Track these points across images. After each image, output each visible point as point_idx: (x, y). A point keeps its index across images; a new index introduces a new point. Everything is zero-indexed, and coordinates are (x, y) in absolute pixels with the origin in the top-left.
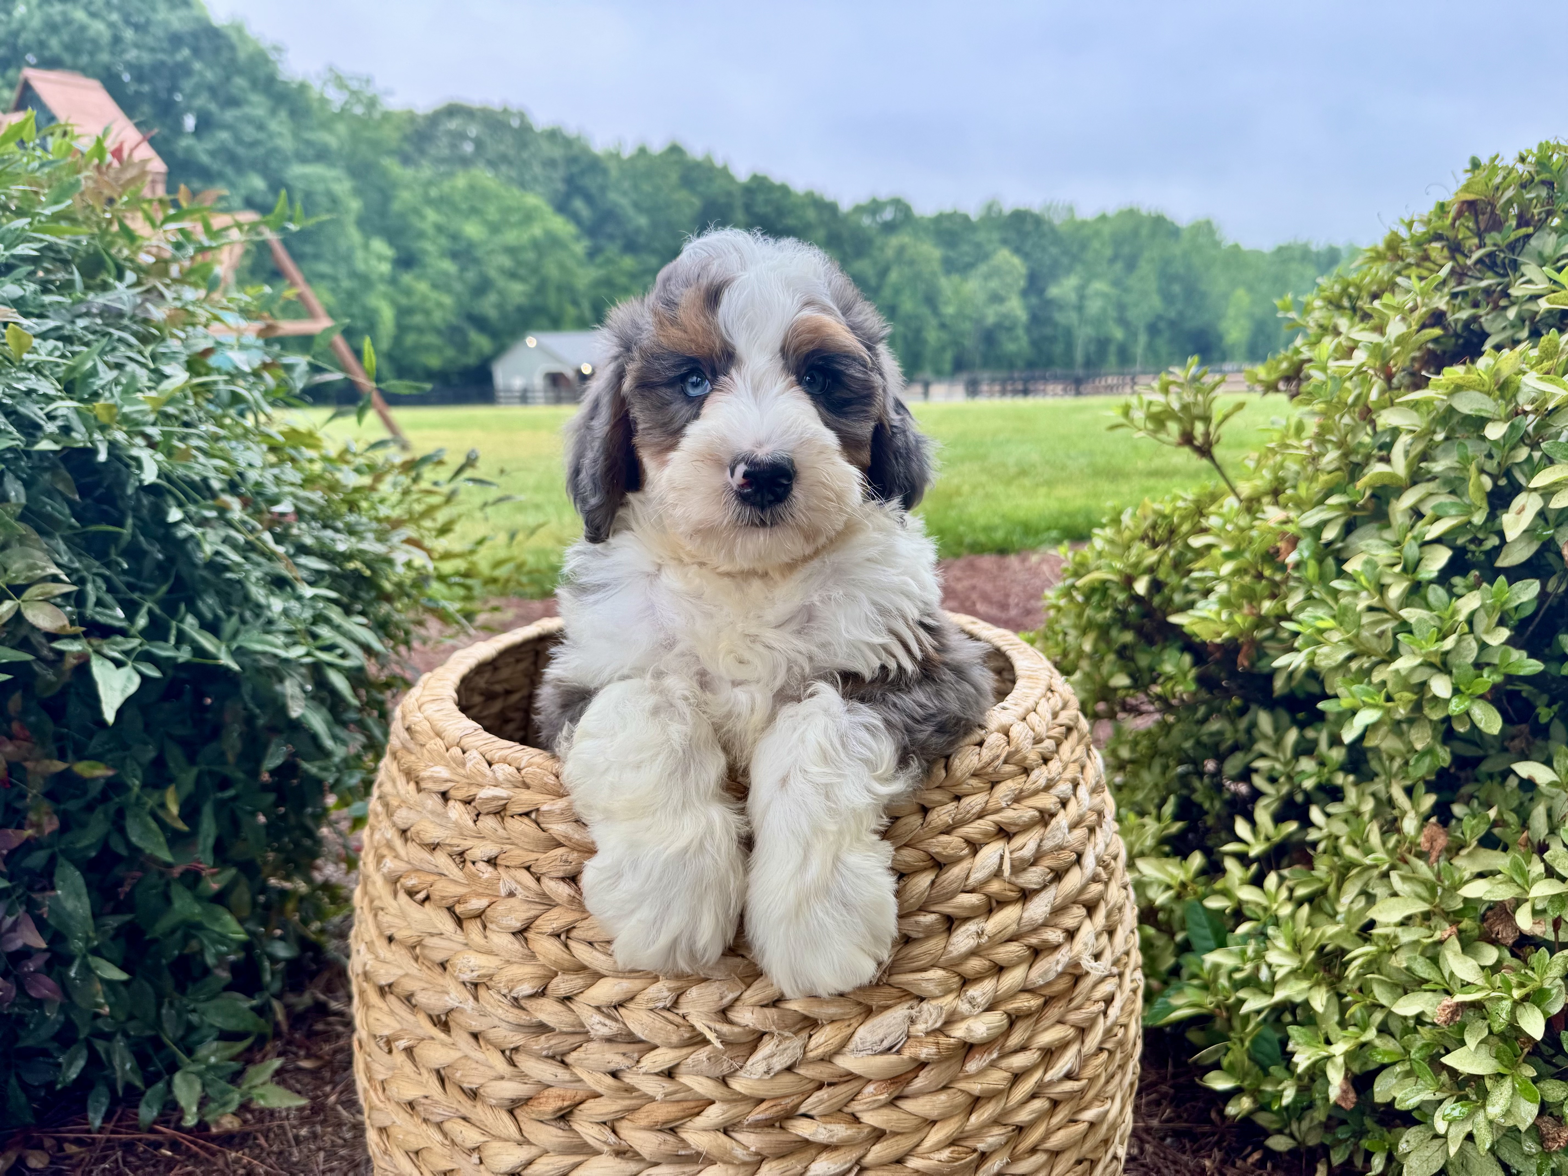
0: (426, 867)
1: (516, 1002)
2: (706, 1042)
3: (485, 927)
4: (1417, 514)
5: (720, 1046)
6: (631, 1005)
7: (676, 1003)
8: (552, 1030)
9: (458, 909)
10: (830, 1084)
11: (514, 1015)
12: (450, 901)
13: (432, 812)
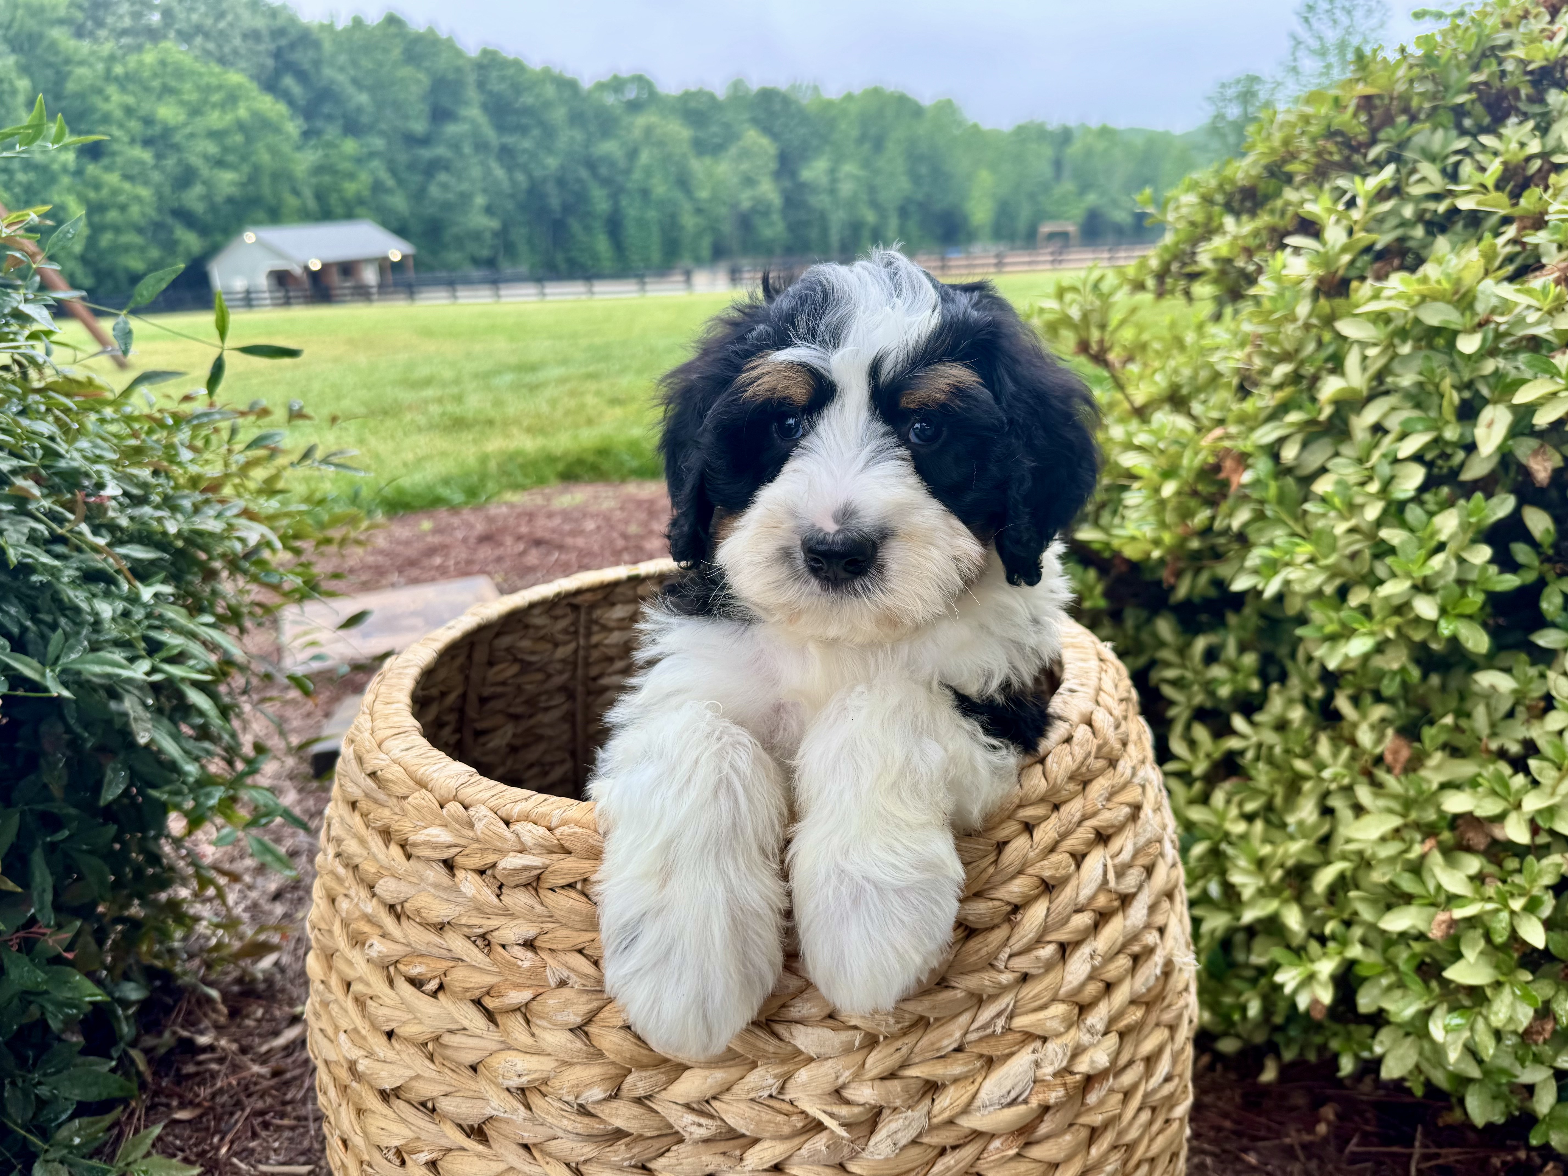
0: (435, 951)
1: (583, 1111)
2: (819, 1127)
3: (528, 1022)
4: (1378, 429)
5: (842, 1132)
6: (726, 1097)
7: (782, 1089)
8: (628, 1135)
9: (489, 1003)
10: (954, 1148)
11: (582, 1124)
12: (477, 994)
13: (436, 886)
